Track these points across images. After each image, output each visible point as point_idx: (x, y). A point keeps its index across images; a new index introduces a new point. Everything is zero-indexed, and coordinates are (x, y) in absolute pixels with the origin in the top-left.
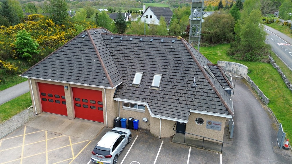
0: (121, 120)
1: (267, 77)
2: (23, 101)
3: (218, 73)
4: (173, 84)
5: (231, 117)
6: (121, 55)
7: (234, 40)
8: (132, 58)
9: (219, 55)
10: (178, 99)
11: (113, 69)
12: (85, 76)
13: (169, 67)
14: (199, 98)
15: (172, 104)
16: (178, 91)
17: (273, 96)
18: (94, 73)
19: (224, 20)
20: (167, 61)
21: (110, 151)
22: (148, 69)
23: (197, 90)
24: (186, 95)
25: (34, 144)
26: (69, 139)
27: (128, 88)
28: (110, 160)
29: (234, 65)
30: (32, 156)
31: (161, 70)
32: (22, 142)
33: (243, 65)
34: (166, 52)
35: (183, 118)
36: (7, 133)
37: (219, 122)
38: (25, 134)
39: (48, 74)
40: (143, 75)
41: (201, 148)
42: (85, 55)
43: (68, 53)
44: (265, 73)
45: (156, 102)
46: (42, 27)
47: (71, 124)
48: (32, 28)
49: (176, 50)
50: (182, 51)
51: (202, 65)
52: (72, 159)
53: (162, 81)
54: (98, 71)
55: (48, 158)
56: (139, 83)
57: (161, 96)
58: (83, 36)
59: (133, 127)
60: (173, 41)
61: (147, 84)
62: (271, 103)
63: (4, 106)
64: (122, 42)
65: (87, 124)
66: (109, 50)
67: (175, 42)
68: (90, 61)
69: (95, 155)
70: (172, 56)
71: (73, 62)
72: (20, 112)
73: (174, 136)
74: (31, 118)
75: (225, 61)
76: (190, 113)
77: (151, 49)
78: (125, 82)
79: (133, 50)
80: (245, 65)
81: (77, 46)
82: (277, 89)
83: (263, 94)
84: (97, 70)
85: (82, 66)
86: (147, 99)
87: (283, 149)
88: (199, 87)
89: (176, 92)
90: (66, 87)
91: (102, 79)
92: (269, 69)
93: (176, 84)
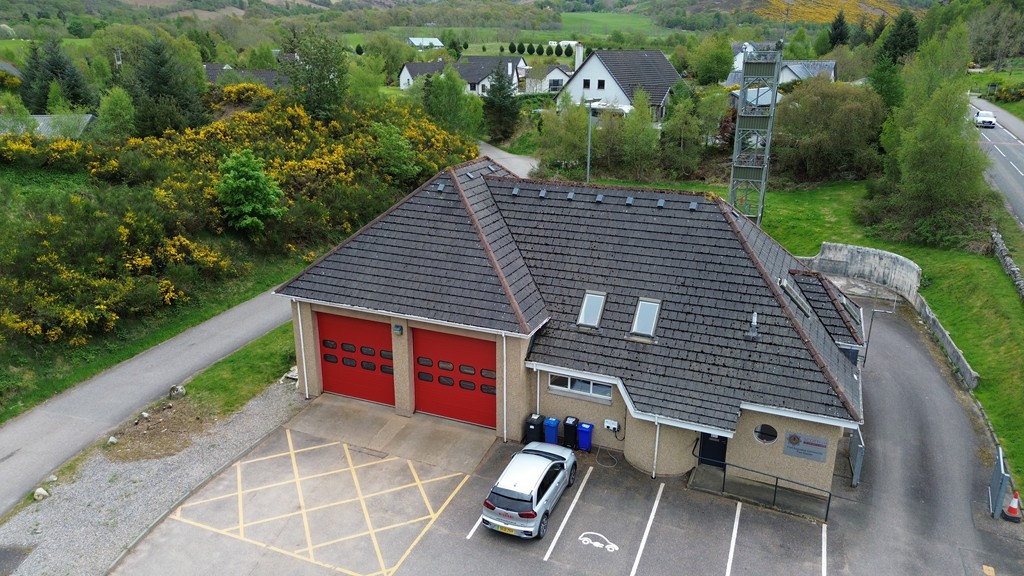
0: (546, 423)
1: (979, 304)
2: (262, 358)
3: (821, 299)
4: (693, 328)
5: (854, 426)
6: (543, 240)
7: (879, 169)
8: (573, 252)
9: (830, 222)
10: (706, 371)
11: (522, 283)
12: (452, 299)
13: (682, 280)
14: (766, 370)
15: (691, 385)
16: (707, 349)
17: (993, 364)
18: (474, 294)
19: (848, 106)
20: (677, 263)
21: (531, 501)
22: (622, 283)
23: (760, 347)
24: (730, 362)
25: (324, 478)
26: (409, 467)
27: (564, 335)
28: (533, 524)
29: (877, 258)
30: (327, 506)
31: (658, 287)
32: (292, 472)
33: (907, 260)
34: (672, 236)
35: (722, 423)
36: (248, 445)
37: (822, 437)
38: (292, 452)
39: (348, 292)
40: (606, 302)
41: (770, 508)
42: (447, 241)
43: (400, 235)
44: (973, 290)
45: (646, 377)
46: (278, 131)
47: (407, 427)
48: (248, 136)
49: (700, 233)
50: (720, 234)
51: (774, 279)
52: (430, 520)
53: (660, 318)
54: (485, 287)
55: (370, 513)
56: (595, 323)
57: (659, 361)
58: (441, 188)
59: (576, 442)
60: (693, 205)
61: (618, 325)
62: (984, 386)
63: (216, 374)
64: (544, 202)
65: (450, 429)
66: (508, 225)
67: (698, 207)
68: (464, 260)
69: (493, 509)
70: (688, 248)
71: (415, 261)
72: (262, 390)
73: (694, 471)
74: (296, 409)
75: (847, 244)
76: (741, 410)
77: (627, 225)
78: (555, 317)
79: (575, 228)
80: (911, 259)
81: (425, 216)
82: (1008, 343)
83: (963, 357)
84: (482, 285)
85: (442, 273)
86: (620, 368)
87: (1001, 520)
88: (767, 339)
89: (702, 352)
90: (397, 326)
91: (497, 309)
92: (988, 275)
93: (702, 329)
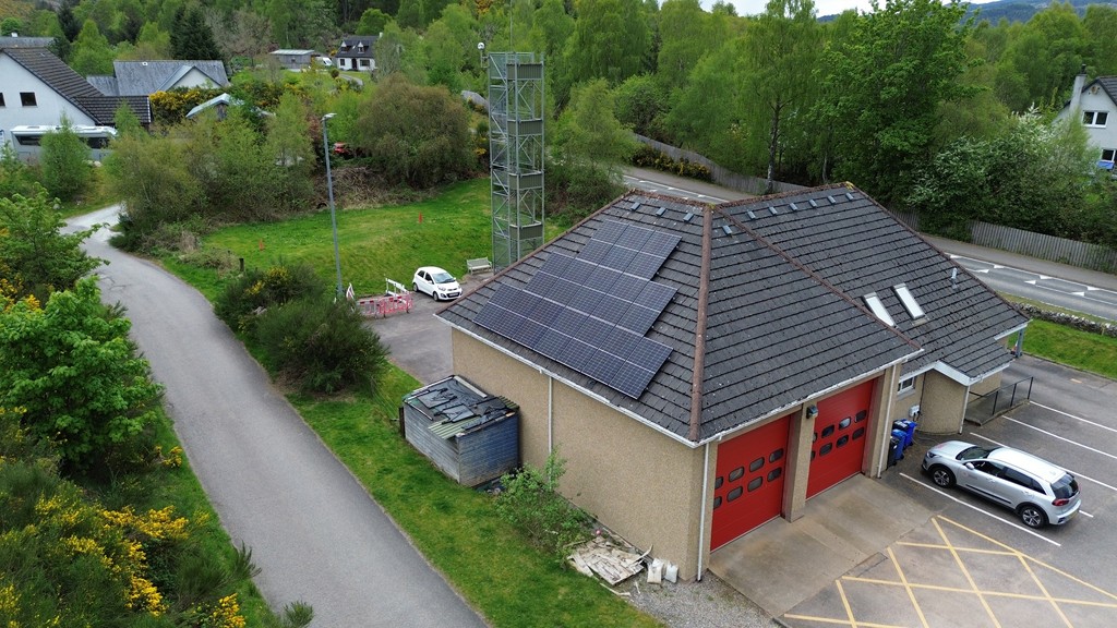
4: (932, 297)
10: (964, 326)
13: (896, 262)
16: (950, 310)
20: (882, 249)
24: (966, 313)
31: (891, 273)
34: (860, 227)
40: (880, 301)
41: (1011, 409)
53: (914, 298)
57: (942, 333)
60: (850, 196)
61: (901, 317)
86: (933, 352)
89: (951, 313)
90: (810, 408)
93: (936, 296)
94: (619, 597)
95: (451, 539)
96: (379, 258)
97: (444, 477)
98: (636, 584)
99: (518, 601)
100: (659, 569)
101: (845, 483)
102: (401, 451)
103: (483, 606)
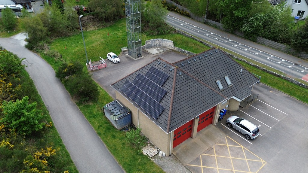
1: (193, 46)
10: (241, 85)
13: (226, 69)
14: (247, 79)
16: (239, 81)
18: (211, 97)
20: (223, 66)
22: (219, 76)
23: (244, 75)
24: (242, 81)
29: (157, 41)
33: (166, 39)
34: (218, 60)
38: (202, 166)
44: (187, 43)
52: (244, 148)
53: (230, 79)
60: (216, 51)
61: (225, 85)
64: (191, 64)
70: (222, 62)
77: (210, 62)
79: (202, 68)
81: (183, 84)
84: (211, 93)
86: (232, 94)
91: (218, 97)
93: (235, 77)
94: (152, 161)
95: (115, 146)
96: (97, 49)
97: (114, 128)
98: (156, 157)
99: (130, 163)
100: (161, 154)
101: (207, 127)
102: (104, 120)
103: (122, 164)
